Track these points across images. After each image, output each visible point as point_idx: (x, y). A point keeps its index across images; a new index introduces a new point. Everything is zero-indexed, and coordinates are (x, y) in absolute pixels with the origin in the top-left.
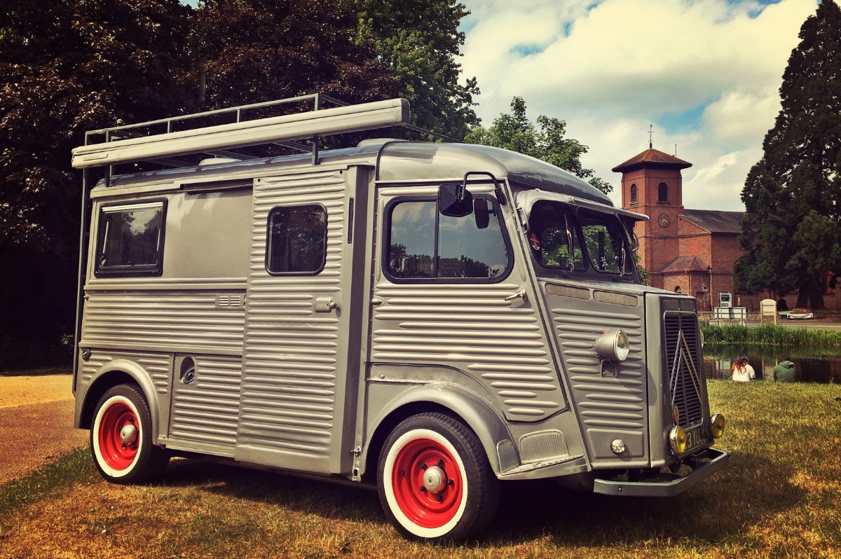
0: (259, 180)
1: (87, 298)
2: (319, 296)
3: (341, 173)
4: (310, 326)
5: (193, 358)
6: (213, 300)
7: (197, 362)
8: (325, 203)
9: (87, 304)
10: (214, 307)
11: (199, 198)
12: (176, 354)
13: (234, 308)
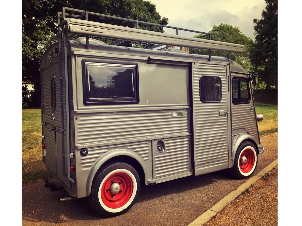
0: (195, 64)
1: (77, 119)
2: (221, 110)
3: (225, 66)
4: (218, 121)
5: (163, 141)
6: (170, 114)
7: (165, 142)
8: (220, 77)
9: (76, 122)
10: (170, 117)
11: (157, 66)
12: (152, 141)
13: (180, 116)
